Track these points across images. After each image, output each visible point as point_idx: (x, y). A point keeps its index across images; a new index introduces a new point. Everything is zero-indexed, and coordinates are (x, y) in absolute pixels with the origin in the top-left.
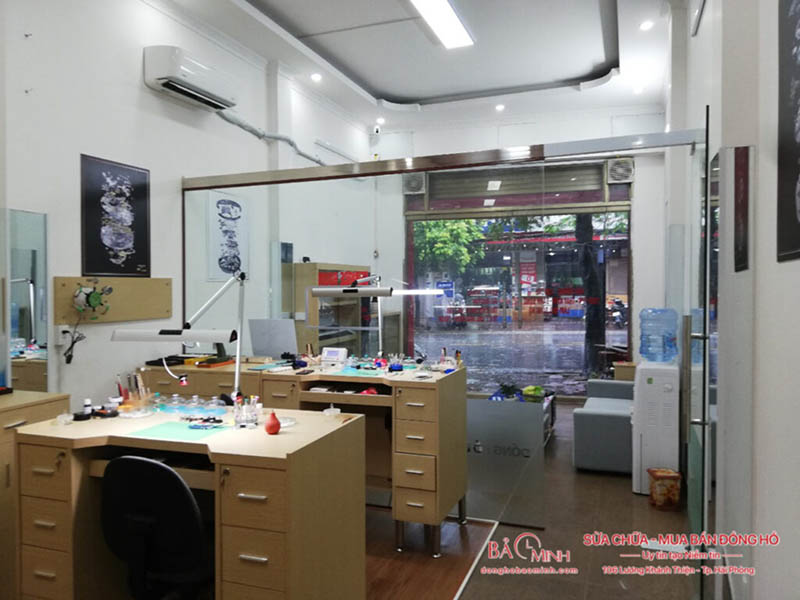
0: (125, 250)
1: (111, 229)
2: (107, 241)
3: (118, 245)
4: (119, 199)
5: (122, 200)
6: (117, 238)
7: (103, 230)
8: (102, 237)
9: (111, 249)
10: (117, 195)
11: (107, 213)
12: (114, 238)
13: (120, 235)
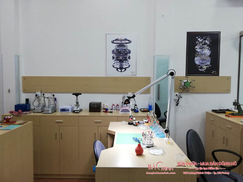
0: (206, 66)
1: (199, 58)
2: (197, 63)
3: (203, 64)
4: (203, 46)
5: (205, 46)
6: (202, 61)
7: (196, 59)
8: (195, 61)
9: (199, 65)
10: (203, 45)
11: (198, 52)
12: (201, 61)
13: (203, 60)
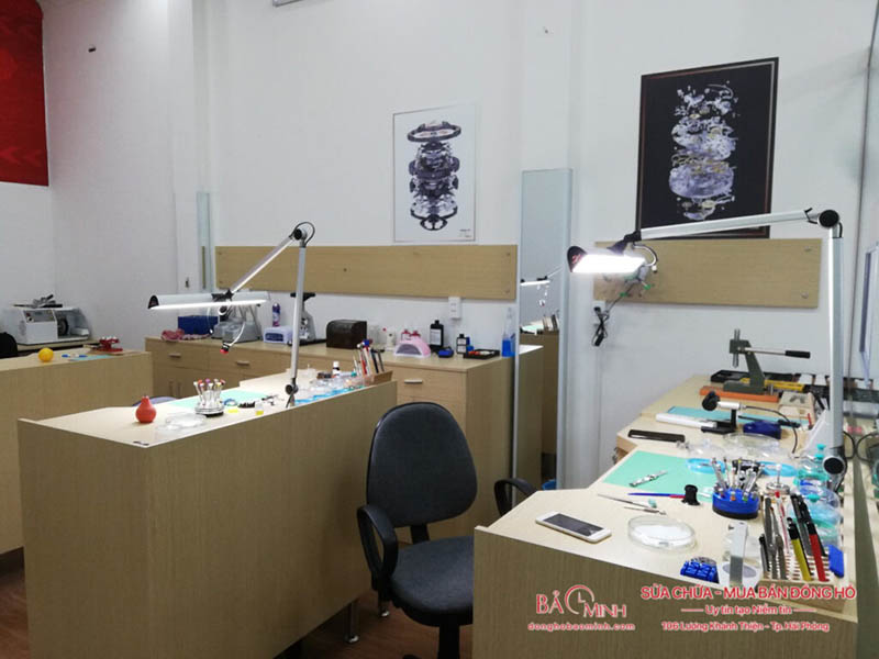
0: (714, 199)
1: (688, 170)
2: (679, 189)
3: (701, 191)
4: (705, 122)
5: (713, 122)
6: (698, 182)
7: (674, 174)
8: (671, 183)
9: (684, 199)
10: (703, 117)
11: (683, 147)
12: (692, 183)
13: (704, 176)
